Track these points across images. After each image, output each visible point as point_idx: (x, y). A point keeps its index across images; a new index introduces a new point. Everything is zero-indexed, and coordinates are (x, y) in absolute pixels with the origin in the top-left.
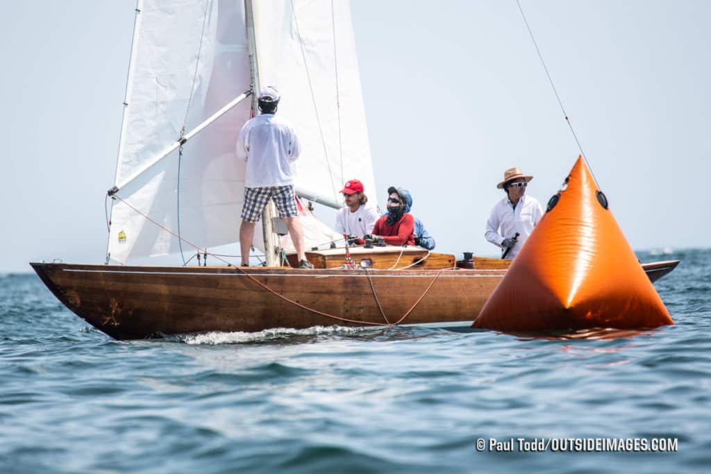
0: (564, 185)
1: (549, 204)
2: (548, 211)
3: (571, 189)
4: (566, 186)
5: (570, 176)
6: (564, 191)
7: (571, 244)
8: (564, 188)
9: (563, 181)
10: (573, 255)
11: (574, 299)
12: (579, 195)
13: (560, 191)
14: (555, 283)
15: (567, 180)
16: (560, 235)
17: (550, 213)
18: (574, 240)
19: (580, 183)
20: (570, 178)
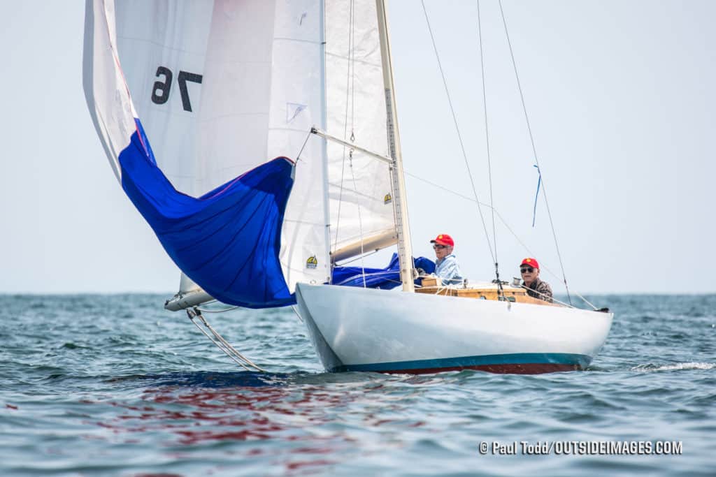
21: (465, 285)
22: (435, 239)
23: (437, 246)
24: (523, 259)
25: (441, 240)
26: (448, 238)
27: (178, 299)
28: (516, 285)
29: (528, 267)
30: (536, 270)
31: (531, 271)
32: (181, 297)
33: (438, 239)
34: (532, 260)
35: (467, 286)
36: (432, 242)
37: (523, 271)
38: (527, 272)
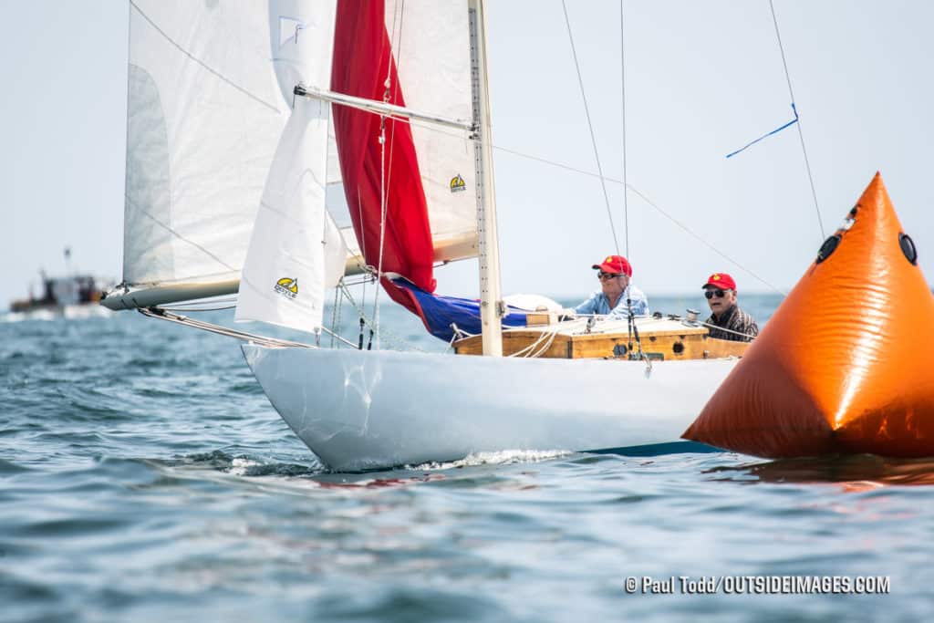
0: (848, 219)
1: (821, 250)
2: (819, 261)
3: (860, 228)
4: (852, 221)
5: (859, 205)
6: (847, 231)
7: (852, 321)
8: (848, 226)
9: (848, 212)
10: (852, 340)
11: (848, 415)
12: (872, 238)
13: (842, 230)
14: (818, 385)
15: (854, 213)
16: (833, 305)
17: (821, 265)
18: (858, 314)
19: (873, 219)
20: (859, 209)
21: (589, 327)
22: (600, 263)
23: (603, 273)
24: (711, 275)
25: (609, 264)
26: (624, 262)
27: (122, 291)
28: (692, 322)
29: (718, 288)
30: (730, 293)
31: (721, 294)
32: (127, 291)
33: (605, 263)
34: (721, 276)
35: (592, 330)
36: (595, 267)
37: (709, 296)
38: (714, 296)
